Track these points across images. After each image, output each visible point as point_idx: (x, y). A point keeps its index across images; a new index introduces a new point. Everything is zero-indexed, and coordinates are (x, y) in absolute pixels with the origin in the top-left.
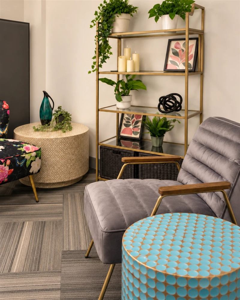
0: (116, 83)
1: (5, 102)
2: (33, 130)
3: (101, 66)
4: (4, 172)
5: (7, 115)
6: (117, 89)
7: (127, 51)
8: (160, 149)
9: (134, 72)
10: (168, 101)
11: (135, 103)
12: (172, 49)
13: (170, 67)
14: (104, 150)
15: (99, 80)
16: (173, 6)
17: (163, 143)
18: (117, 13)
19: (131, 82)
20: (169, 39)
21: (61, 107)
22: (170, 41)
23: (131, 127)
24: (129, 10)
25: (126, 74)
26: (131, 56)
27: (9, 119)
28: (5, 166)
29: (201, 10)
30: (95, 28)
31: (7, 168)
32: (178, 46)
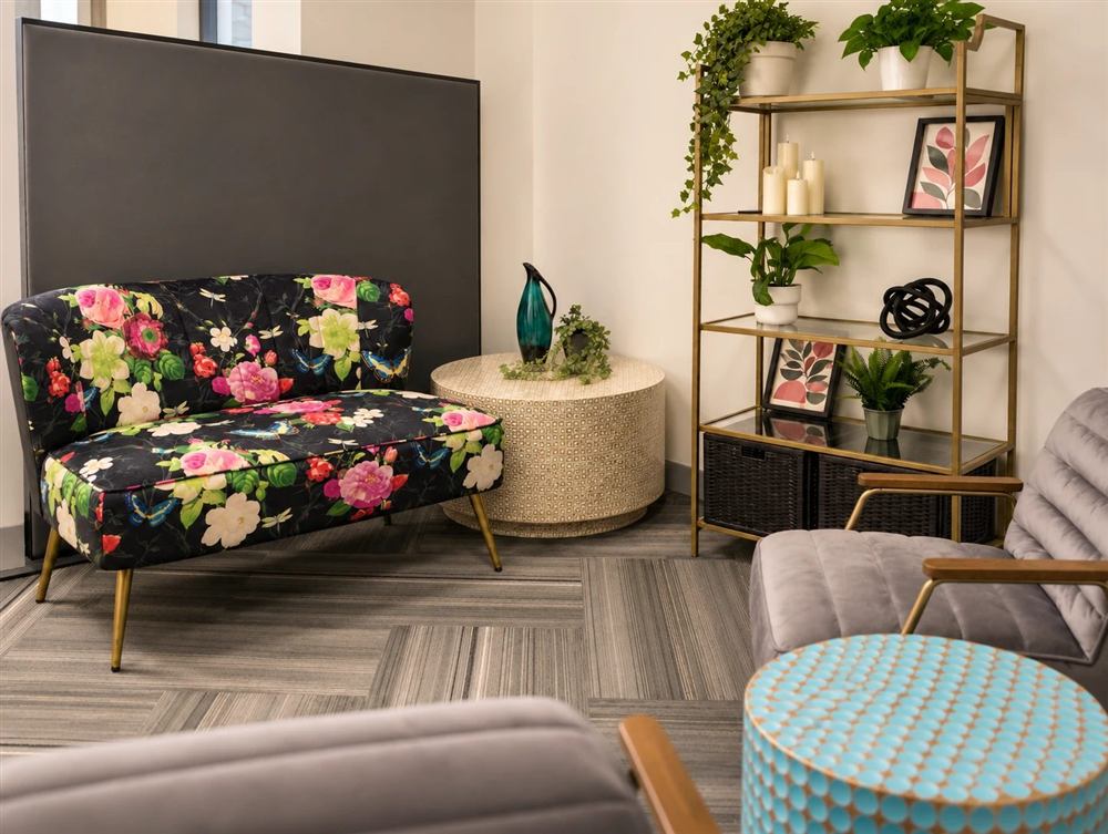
0: (756, 248)
1: (395, 287)
2: (502, 375)
3: (707, 195)
4: (379, 480)
5: (406, 322)
6: (758, 267)
7: (784, 153)
8: (891, 447)
9: (809, 215)
10: (911, 302)
11: (811, 308)
12: (930, 149)
13: (923, 202)
14: (717, 445)
15: (700, 240)
16: (913, 20)
17: (900, 431)
18: (753, 39)
19: (797, 246)
20: (920, 120)
21: (579, 307)
22: (923, 125)
23: (803, 380)
24: (790, 31)
25: (785, 220)
26: (797, 167)
27: (412, 334)
28: (381, 464)
29: (1014, 32)
30: (692, 83)
31: (388, 472)
32: (946, 139)
